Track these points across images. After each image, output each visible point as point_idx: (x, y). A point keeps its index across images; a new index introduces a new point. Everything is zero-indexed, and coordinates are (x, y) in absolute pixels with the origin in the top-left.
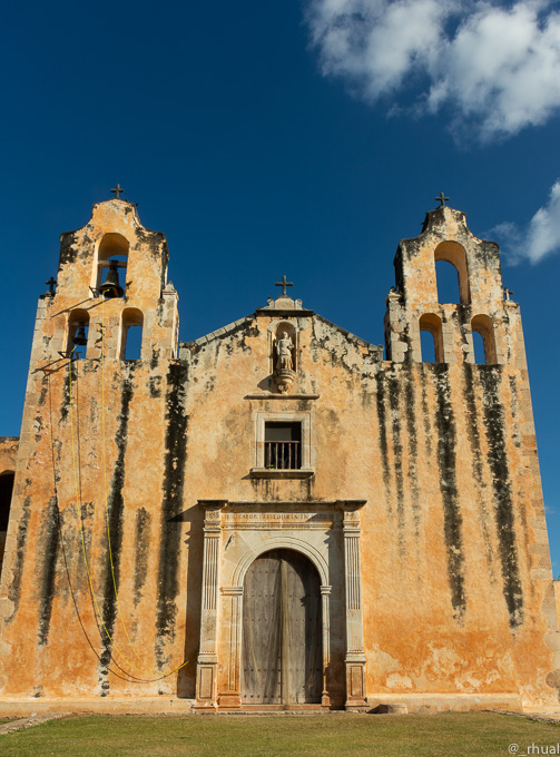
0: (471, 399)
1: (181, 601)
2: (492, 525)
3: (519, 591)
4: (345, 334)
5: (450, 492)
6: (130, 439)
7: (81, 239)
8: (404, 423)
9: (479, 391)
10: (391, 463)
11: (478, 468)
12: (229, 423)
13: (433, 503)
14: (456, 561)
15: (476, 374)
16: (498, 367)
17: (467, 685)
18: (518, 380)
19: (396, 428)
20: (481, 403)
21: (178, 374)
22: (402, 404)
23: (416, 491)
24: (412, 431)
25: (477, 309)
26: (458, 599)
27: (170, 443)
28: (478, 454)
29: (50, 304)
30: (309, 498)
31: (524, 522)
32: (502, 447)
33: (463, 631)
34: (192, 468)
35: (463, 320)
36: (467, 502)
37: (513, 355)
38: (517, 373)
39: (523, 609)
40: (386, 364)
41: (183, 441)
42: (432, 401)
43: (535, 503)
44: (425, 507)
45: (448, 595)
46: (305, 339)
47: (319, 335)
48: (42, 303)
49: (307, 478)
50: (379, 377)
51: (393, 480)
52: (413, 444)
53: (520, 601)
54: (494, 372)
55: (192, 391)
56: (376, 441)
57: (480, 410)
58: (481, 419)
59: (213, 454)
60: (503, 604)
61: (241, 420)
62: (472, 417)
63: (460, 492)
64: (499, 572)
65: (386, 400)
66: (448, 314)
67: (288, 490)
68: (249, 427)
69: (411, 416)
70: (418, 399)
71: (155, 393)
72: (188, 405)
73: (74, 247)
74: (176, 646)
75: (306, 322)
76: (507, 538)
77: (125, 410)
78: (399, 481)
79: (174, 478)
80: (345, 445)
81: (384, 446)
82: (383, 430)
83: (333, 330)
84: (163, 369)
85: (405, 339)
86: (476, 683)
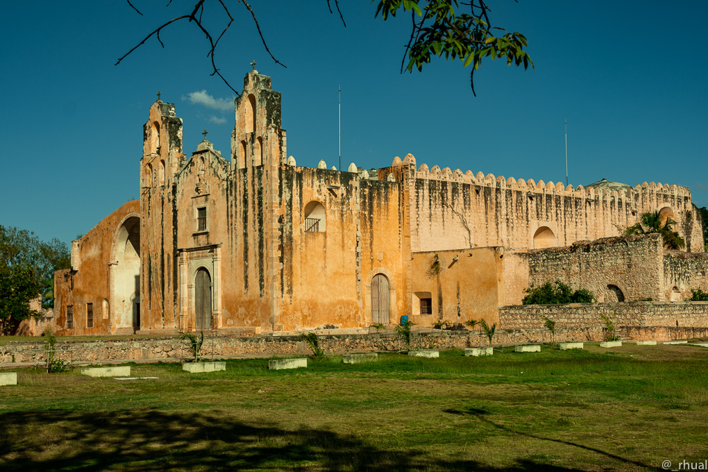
0: (253, 186)
1: (178, 291)
2: (257, 249)
3: (264, 281)
5: (246, 235)
6: (164, 223)
7: (148, 128)
8: (234, 202)
9: (256, 180)
10: (230, 223)
11: (254, 222)
12: (188, 211)
13: (240, 240)
14: (246, 267)
15: (256, 172)
16: (262, 166)
17: (247, 322)
18: (269, 172)
19: (232, 206)
20: (257, 187)
21: (174, 190)
22: (233, 194)
23: (236, 236)
24: (236, 206)
25: (257, 134)
26: (246, 286)
27: (174, 225)
28: (255, 214)
29: (143, 162)
30: (208, 244)
31: (267, 248)
32: (262, 210)
33: (247, 300)
34: (179, 234)
35: (253, 142)
36: (250, 240)
37: (268, 158)
38: (268, 168)
39: (264, 289)
40: (229, 172)
41: (177, 222)
42: (242, 189)
44: (239, 243)
45: (243, 284)
46: (207, 164)
48: (141, 162)
49: (208, 234)
50: (227, 180)
51: (230, 232)
52: (236, 212)
53: (264, 285)
54: (261, 169)
55: (179, 196)
56: (226, 214)
57: (256, 192)
58: (256, 196)
59: (184, 226)
60: (259, 287)
62: (253, 196)
63: (249, 236)
64: (258, 272)
65: (229, 192)
66: (248, 140)
67: (202, 240)
68: (192, 212)
69: (236, 200)
70: (238, 190)
71: (169, 200)
72: (177, 204)
73: (146, 131)
74: (178, 309)
75: (207, 154)
76: (261, 255)
77: (163, 210)
79: (175, 239)
80: (217, 217)
81: (228, 215)
82: (228, 208)
83: (214, 157)
84: (171, 188)
85: (235, 157)
86: (250, 322)
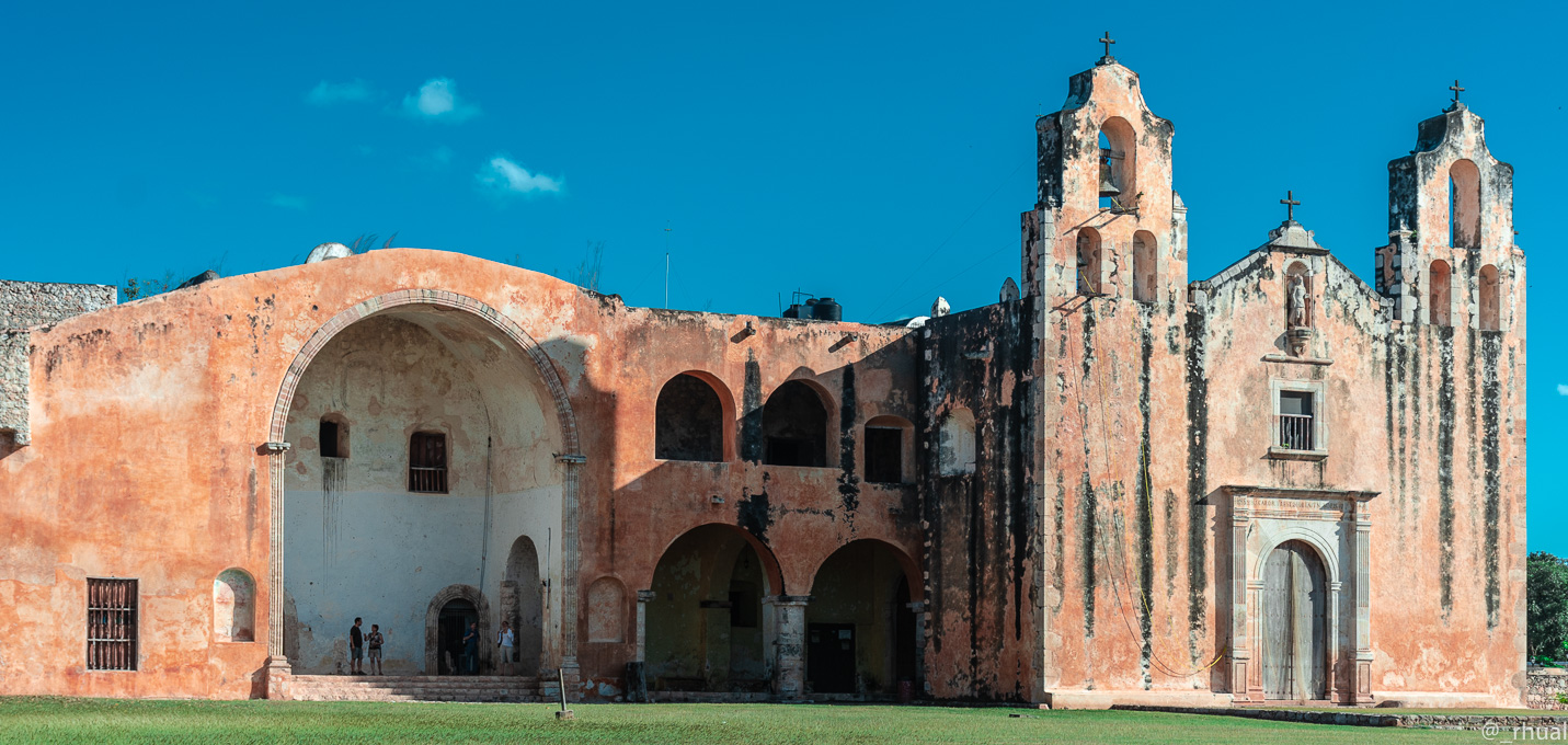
0: (1472, 373)
1: (1210, 593)
2: (1481, 521)
3: (1498, 592)
4: (1358, 282)
5: (1446, 482)
6: (1153, 405)
7: (1083, 124)
8: (1409, 399)
9: (1480, 363)
10: (1396, 447)
11: (1473, 456)
12: (1247, 391)
13: (1430, 494)
14: (1447, 559)
15: (1479, 342)
16: (1499, 334)
17: (1448, 684)
18: (1517, 352)
19: (1402, 406)
20: (1481, 379)
21: (1195, 324)
22: (1409, 376)
23: (1416, 479)
24: (1417, 409)
25: (1487, 257)
26: (1447, 600)
27: (1192, 415)
28: (1474, 440)
29: (1058, 217)
30: (1322, 485)
31: (1508, 520)
32: (1495, 433)
33: (1449, 631)
34: (1214, 445)
35: (1471, 273)
36: (1460, 495)
37: (1515, 321)
38: (1517, 343)
39: (1500, 611)
40: (1395, 325)
41: (1204, 411)
42: (1436, 373)
43: (1519, 498)
44: (1424, 499)
45: (1438, 594)
46: (1319, 286)
47: (1333, 282)
48: (1050, 216)
49: (1320, 461)
50: (1388, 341)
51: (1397, 468)
52: (1417, 423)
53: (1498, 602)
54: (1496, 341)
55: (1211, 345)
56: (1384, 421)
57: (1480, 388)
58: (1479, 398)
59: (1233, 429)
60: (1483, 605)
61: (1259, 387)
62: (1472, 396)
63: (1455, 484)
64: (1483, 572)
65: (1394, 370)
66: (1458, 264)
67: (1302, 474)
68: (1266, 396)
69: (1416, 394)
70: (1423, 371)
71: (1174, 348)
72: (1207, 364)
73: (1076, 133)
74: (1207, 641)
75: (1320, 262)
76: (1492, 535)
77: (1146, 369)
78: (1402, 468)
79: (1198, 454)
80: (1355, 424)
81: (1390, 427)
82: (1390, 406)
83: (1347, 275)
84: (1180, 318)
85: (1415, 293)
86: (1455, 682)
